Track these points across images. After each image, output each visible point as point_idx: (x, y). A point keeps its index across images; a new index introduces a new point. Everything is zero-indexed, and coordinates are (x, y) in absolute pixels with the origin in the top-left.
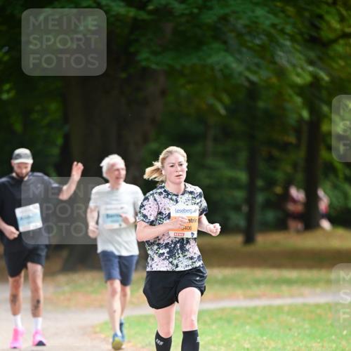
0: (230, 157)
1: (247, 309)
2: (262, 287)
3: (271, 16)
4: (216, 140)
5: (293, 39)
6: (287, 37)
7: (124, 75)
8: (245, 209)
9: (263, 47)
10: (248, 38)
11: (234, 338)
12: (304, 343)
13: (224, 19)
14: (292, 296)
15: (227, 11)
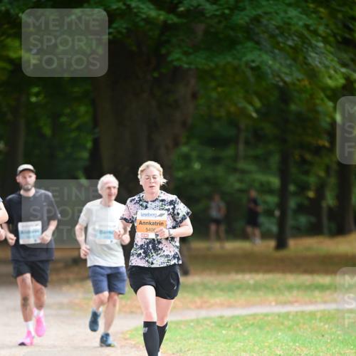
0: (262, 161)
1: (279, 315)
2: (295, 293)
3: (304, 17)
4: (247, 143)
5: (325, 41)
6: (320, 38)
7: (156, 75)
8: (277, 213)
9: (295, 49)
10: (280, 39)
11: (266, 344)
12: (337, 350)
13: (256, 20)
14: (325, 302)
15: (260, 12)
